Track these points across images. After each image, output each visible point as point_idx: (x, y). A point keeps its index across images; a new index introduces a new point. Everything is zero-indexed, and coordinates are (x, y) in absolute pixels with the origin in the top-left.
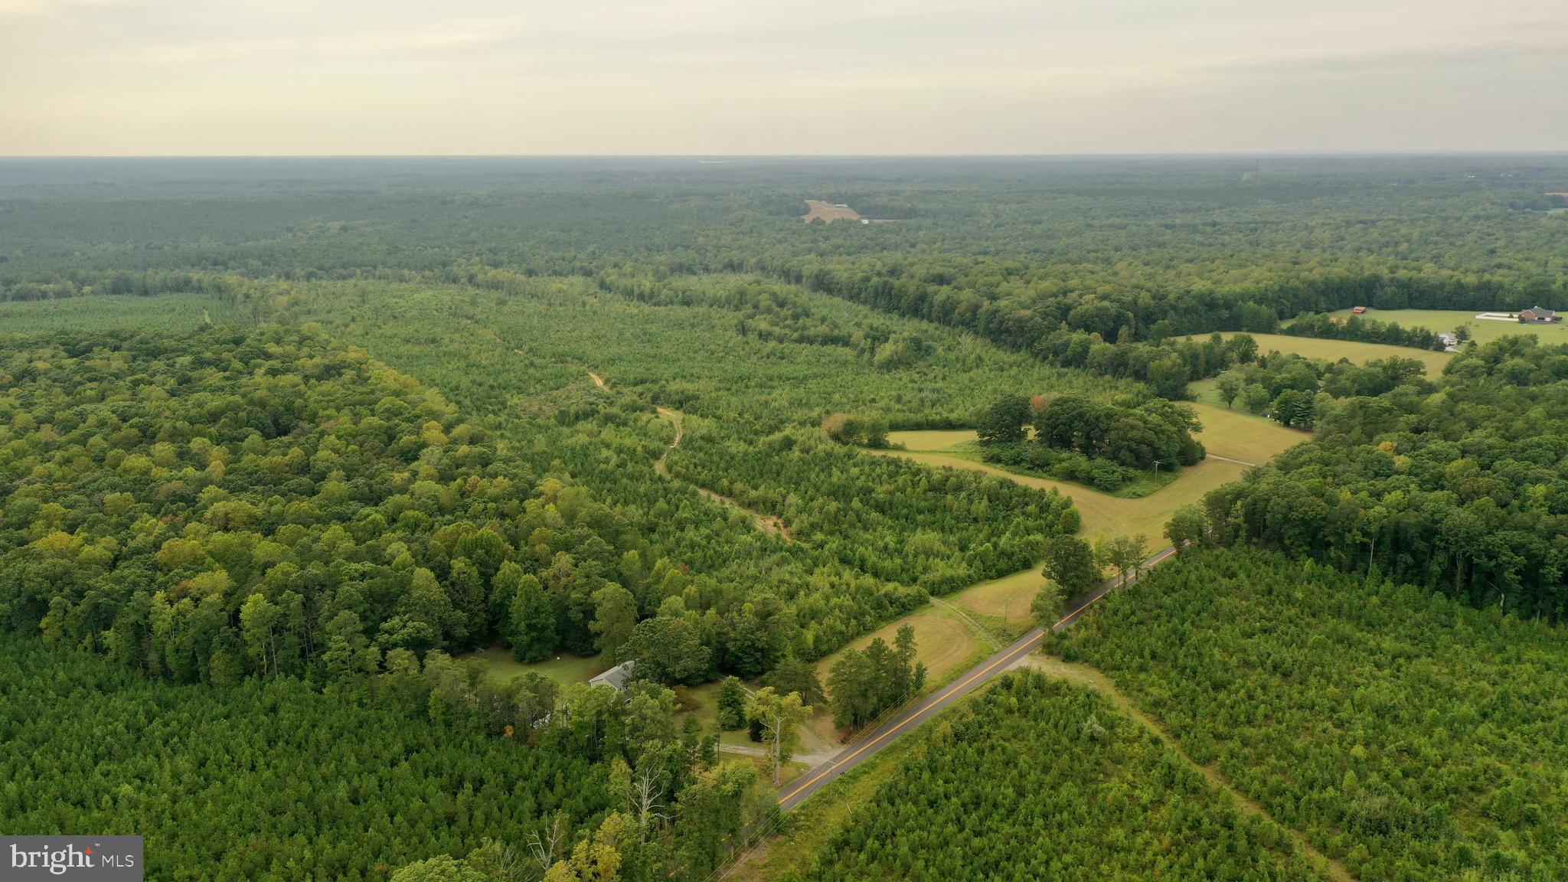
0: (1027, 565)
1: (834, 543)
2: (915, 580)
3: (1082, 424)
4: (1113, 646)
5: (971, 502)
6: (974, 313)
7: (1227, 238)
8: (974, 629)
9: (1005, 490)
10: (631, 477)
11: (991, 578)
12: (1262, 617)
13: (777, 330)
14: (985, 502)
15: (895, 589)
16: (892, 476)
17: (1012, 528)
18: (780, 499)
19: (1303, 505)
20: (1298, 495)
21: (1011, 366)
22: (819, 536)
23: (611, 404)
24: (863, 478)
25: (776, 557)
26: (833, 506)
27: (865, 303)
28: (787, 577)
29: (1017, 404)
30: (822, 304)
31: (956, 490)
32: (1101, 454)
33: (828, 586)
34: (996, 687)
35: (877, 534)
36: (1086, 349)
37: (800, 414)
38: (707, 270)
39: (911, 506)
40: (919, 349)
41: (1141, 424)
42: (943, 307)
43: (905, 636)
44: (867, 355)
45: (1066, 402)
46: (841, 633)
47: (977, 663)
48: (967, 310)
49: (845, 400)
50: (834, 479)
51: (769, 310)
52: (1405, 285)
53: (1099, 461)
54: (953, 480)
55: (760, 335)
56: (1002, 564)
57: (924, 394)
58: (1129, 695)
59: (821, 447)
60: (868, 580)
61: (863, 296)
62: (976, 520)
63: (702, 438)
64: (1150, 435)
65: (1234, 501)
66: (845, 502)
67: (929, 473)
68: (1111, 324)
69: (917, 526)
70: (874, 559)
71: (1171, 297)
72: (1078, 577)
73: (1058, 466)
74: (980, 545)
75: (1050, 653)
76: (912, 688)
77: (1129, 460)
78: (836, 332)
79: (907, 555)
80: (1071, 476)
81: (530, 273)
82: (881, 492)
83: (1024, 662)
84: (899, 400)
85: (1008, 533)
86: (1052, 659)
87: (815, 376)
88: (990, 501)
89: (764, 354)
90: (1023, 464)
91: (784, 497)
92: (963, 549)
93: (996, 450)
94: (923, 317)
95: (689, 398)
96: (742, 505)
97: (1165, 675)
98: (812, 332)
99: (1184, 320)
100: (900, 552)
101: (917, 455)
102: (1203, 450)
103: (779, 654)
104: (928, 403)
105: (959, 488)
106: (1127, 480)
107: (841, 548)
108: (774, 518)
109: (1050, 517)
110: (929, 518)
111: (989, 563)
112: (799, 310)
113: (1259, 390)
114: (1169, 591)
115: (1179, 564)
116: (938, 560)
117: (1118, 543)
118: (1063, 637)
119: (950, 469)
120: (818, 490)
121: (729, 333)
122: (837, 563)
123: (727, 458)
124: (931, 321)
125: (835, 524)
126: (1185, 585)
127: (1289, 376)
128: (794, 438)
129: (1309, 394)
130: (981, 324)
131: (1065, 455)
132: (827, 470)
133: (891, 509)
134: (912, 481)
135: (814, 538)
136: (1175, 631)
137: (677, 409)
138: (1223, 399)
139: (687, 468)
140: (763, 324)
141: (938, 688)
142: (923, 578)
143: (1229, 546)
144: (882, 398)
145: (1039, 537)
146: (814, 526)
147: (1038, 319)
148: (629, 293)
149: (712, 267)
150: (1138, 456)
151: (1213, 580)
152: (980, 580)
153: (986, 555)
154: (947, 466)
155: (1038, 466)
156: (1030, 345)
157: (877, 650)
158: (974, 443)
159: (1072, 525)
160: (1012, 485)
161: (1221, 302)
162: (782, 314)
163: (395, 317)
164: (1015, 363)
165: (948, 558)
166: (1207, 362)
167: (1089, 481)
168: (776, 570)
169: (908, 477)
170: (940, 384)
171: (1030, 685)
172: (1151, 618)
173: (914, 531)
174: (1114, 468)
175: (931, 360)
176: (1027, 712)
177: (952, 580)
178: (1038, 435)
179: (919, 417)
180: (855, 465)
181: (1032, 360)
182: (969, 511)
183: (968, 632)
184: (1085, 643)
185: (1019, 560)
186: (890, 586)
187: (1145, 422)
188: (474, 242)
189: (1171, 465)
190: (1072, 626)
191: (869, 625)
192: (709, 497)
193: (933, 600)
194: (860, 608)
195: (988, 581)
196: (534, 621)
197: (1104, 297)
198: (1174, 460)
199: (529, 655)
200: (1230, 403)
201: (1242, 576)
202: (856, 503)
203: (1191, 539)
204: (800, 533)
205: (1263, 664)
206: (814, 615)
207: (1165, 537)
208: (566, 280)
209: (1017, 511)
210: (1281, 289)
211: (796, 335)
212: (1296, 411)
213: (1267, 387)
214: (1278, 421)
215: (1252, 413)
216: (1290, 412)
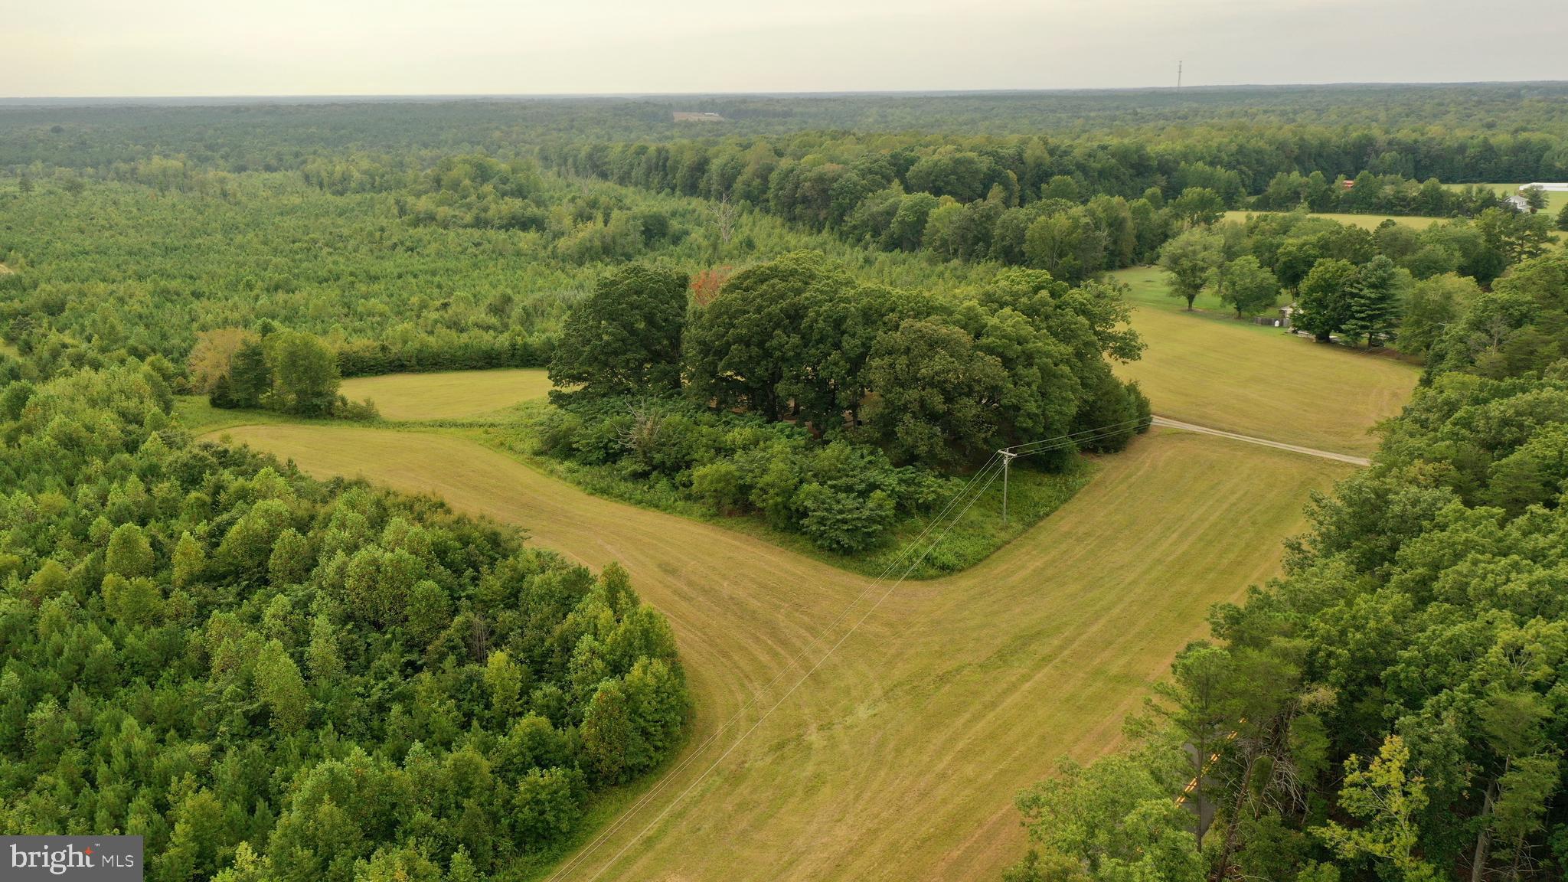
6: (765, 179)
36: (922, 217)
40: (663, 234)
48: (756, 174)
53: (830, 451)
61: (633, 174)
64: (990, 367)
68: (975, 185)
71: (1077, 152)
73: (713, 469)
77: (924, 449)
102: (1143, 407)
106: (912, 512)
113: (1250, 270)
124: (709, 198)
127: (1313, 238)
129: (1381, 266)
130: (772, 195)
131: (741, 433)
138: (1176, 293)
147: (852, 175)
155: (659, 469)
156: (837, 221)
161: (1155, 163)
166: (1139, 237)
174: (874, 475)
181: (839, 243)
187: (979, 332)
197: (971, 150)
200: (1191, 298)
210: (1240, 150)
212: (1349, 306)
213: (1268, 263)
214: (1302, 334)
215: (1240, 317)
216: (1334, 309)
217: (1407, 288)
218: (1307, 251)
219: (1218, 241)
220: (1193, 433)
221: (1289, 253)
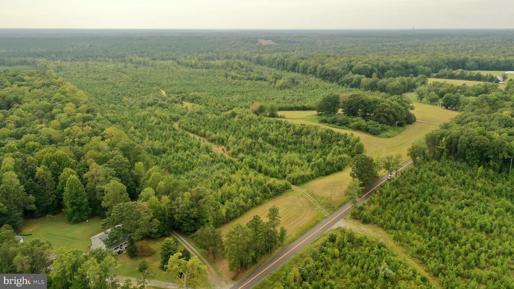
0: (340, 169)
1: (248, 158)
2: (285, 176)
3: (363, 105)
4: (390, 215)
5: (313, 139)
6: (315, 69)
7: (406, 49)
8: (314, 204)
9: (329, 134)
10: (161, 129)
11: (323, 176)
12: (464, 197)
13: (239, 75)
14: (320, 139)
15: (274, 181)
16: (278, 128)
17: (332, 151)
18: (226, 138)
19: (477, 140)
20: (474, 135)
21: (330, 88)
22: (241, 155)
23: (164, 100)
24: (264, 129)
25: (218, 165)
26: (250, 141)
27: (274, 68)
28: (221, 175)
29: (334, 97)
30: (259, 68)
31: (306, 134)
32: (371, 119)
33: (240, 180)
34: (326, 242)
35: (269, 154)
36: (360, 81)
37: (242, 104)
38: (219, 59)
39: (286, 141)
40: (294, 82)
41: (389, 105)
42: (303, 68)
43: (274, 212)
44: (273, 84)
45: (355, 96)
46: (243, 207)
47: (315, 224)
48: (313, 68)
49: (261, 99)
50: (252, 129)
51: (237, 69)
52: (477, 61)
53: (371, 122)
54: (305, 130)
55: (233, 78)
56: (328, 169)
57: (294, 97)
58: (402, 245)
59: (247, 116)
60: (261, 177)
61: (273, 65)
62: (315, 148)
63: (197, 113)
64: (394, 110)
65: (441, 138)
66: (255, 139)
67: (294, 127)
68: (369, 72)
69: (288, 150)
70: (266, 166)
71: (391, 63)
72: (368, 176)
73: (352, 124)
74: (317, 160)
75: (355, 218)
76: (278, 242)
77: (384, 121)
78: (262, 76)
79: (282, 164)
80: (358, 128)
81: (154, 59)
82: (272, 135)
83: (342, 224)
84: (284, 99)
85: (330, 153)
86: (356, 222)
87: (252, 91)
88: (322, 139)
89: (233, 84)
90: (336, 123)
91: (228, 137)
92: (309, 161)
93: (324, 117)
94: (296, 72)
95: (197, 98)
96: (209, 141)
97: (421, 233)
98: (252, 76)
99: (396, 72)
100: (279, 163)
101: (290, 120)
102: (415, 117)
103: (205, 220)
104: (296, 100)
105: (308, 133)
106: (384, 130)
107: (251, 161)
108: (223, 147)
109: (350, 146)
110: (293, 146)
111: (321, 168)
112: (248, 69)
113: (433, 95)
114: (414, 183)
115: (416, 169)
116: (297, 167)
117: (388, 158)
118: (361, 209)
119: (304, 125)
120: (243, 134)
121: (221, 77)
122: (247, 168)
123: (206, 121)
124: (299, 73)
125: (250, 150)
126: (421, 179)
127: (446, 89)
128: (236, 112)
129: (457, 95)
130: (318, 73)
131: (355, 119)
132: (249, 125)
133: (276, 143)
134: (286, 130)
135: (239, 156)
136: (421, 206)
137: (192, 102)
138: (418, 99)
139: (187, 125)
140: (234, 73)
141: (293, 240)
142: (289, 176)
143: (439, 159)
144: (277, 98)
145: (345, 156)
146: (239, 150)
147: (341, 70)
148: (187, 65)
149: (221, 58)
150: (387, 119)
151: (434, 177)
152: (317, 177)
153: (320, 164)
154: (302, 124)
155: (343, 124)
156: (337, 80)
157: (256, 223)
158: (315, 115)
159: (360, 150)
160: (332, 132)
161: (410, 66)
162: (242, 70)
163: (95, 72)
164: (331, 87)
165: (302, 165)
166: (409, 86)
167: (367, 130)
168: (217, 171)
169: (285, 128)
170: (301, 93)
171: (346, 240)
172: (407, 198)
173: (286, 153)
174: (378, 125)
175: (298, 86)
176: (345, 258)
177: (303, 177)
178: (343, 111)
179: (292, 105)
180: (262, 123)
181: (338, 86)
182: (312, 143)
183: (311, 205)
184: (374, 213)
185: (336, 166)
186: (272, 180)
187: (391, 105)
188: (136, 50)
189: (402, 123)
190: (365, 202)
191: (258, 202)
192: (194, 137)
193: (293, 187)
194: (254, 192)
195: (321, 177)
196: (74, 201)
197: (366, 63)
198: (404, 122)
199: (74, 218)
200: (421, 100)
201: (449, 175)
202: (260, 140)
203: (420, 156)
204: (233, 153)
205: (473, 225)
206: (230, 196)
207: (408, 156)
208: (165, 62)
209: (334, 143)
210: (432, 62)
211: (246, 77)
212: (452, 102)
213: (437, 93)
214: (443, 107)
215: (431, 104)
216: (449, 103)
217: (463, 98)
218: (445, 91)
219: (426, 88)
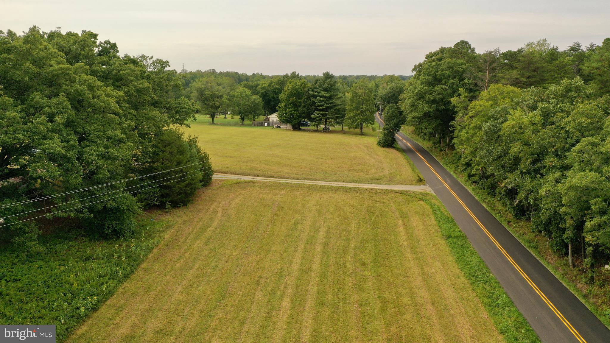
200: (213, 116)
212: (314, 103)
214: (284, 127)
215: (244, 123)
216: (304, 107)
218: (273, 86)
220: (251, 182)
221: (265, 88)
